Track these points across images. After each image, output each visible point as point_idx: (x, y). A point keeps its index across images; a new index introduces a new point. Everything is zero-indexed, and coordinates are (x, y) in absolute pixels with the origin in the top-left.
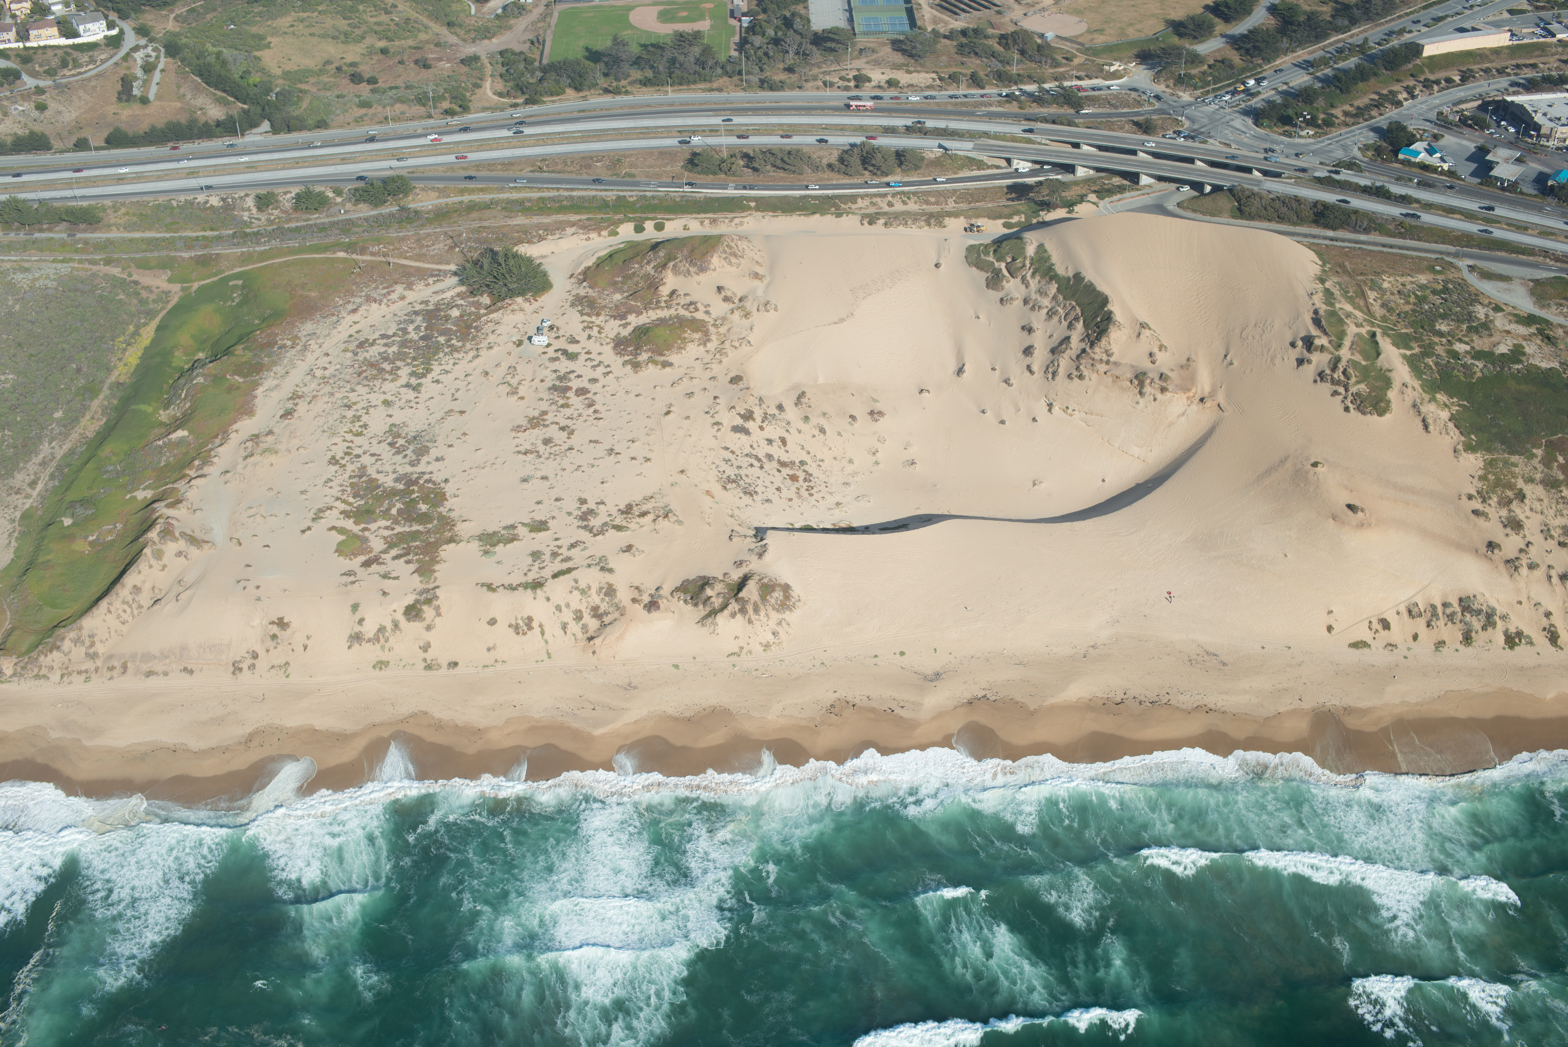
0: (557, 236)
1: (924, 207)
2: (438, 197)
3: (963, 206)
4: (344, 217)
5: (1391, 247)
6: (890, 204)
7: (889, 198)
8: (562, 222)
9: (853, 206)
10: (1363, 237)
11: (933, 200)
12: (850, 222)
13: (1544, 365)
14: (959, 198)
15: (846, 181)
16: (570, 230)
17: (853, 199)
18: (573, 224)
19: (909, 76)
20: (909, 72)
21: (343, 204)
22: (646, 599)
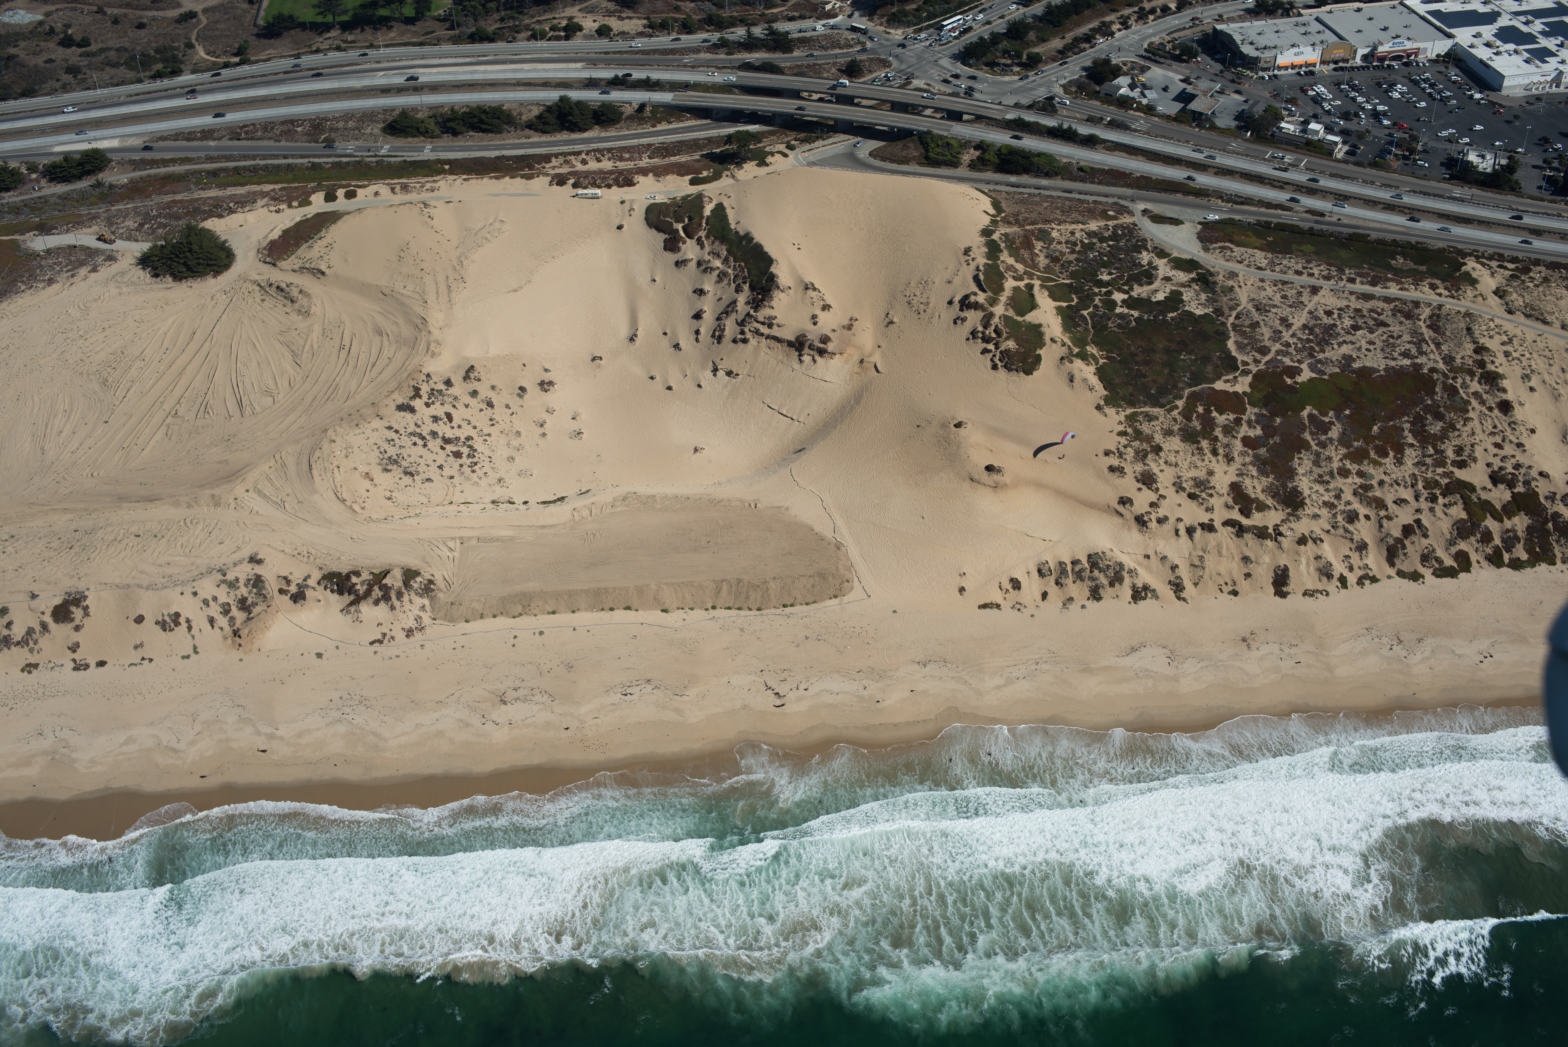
0: (247, 208)
1: (618, 164)
2: (134, 170)
3: (656, 161)
4: (39, 194)
5: (1070, 192)
6: (584, 162)
7: (584, 156)
8: (254, 193)
9: (547, 166)
10: (1044, 182)
11: (627, 156)
12: (540, 183)
13: (1199, 312)
14: (653, 153)
15: (544, 138)
16: (260, 203)
17: (547, 158)
18: (263, 195)
19: (619, 22)
20: (621, 19)
21: (37, 181)
22: (293, 589)
